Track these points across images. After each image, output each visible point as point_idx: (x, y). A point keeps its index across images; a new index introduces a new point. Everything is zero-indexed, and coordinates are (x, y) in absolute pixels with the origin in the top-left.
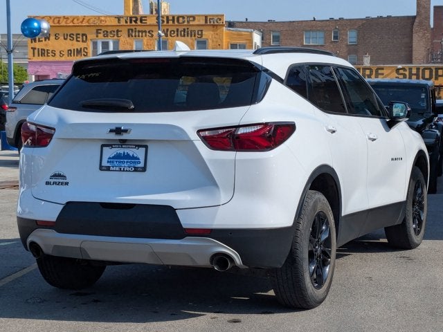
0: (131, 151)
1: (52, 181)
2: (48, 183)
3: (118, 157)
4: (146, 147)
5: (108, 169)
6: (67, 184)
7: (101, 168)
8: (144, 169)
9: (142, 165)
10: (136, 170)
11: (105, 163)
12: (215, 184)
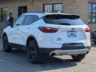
0: (73, 33)
1: (58, 40)
2: (57, 40)
3: (71, 34)
4: (76, 32)
5: (70, 37)
6: (61, 40)
7: (68, 36)
8: (76, 36)
9: (76, 35)
10: (75, 36)
11: (69, 35)
12: (87, 38)
